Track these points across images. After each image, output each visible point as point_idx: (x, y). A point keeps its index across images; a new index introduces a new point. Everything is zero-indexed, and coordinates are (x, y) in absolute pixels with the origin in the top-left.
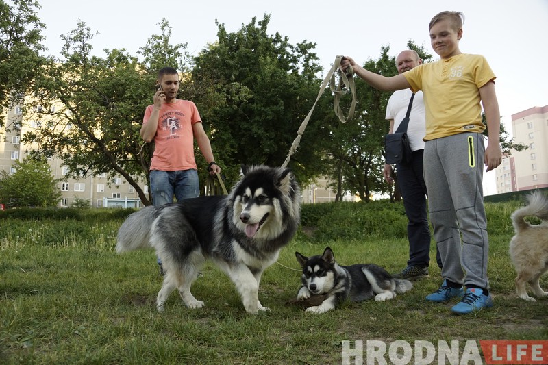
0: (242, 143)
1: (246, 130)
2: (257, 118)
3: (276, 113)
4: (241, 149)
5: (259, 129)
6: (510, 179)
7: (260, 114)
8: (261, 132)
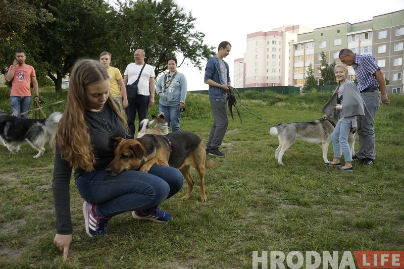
0: (48, 46)
1: (51, 36)
2: (60, 29)
3: (74, 27)
4: (47, 50)
5: (61, 37)
6: (243, 77)
7: (62, 26)
8: (62, 39)
